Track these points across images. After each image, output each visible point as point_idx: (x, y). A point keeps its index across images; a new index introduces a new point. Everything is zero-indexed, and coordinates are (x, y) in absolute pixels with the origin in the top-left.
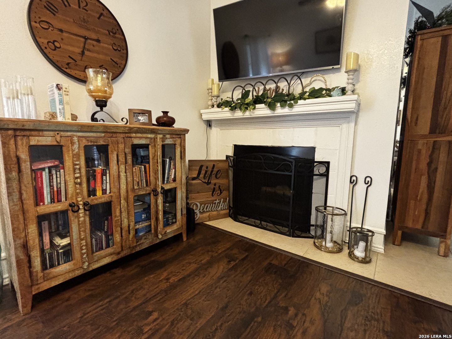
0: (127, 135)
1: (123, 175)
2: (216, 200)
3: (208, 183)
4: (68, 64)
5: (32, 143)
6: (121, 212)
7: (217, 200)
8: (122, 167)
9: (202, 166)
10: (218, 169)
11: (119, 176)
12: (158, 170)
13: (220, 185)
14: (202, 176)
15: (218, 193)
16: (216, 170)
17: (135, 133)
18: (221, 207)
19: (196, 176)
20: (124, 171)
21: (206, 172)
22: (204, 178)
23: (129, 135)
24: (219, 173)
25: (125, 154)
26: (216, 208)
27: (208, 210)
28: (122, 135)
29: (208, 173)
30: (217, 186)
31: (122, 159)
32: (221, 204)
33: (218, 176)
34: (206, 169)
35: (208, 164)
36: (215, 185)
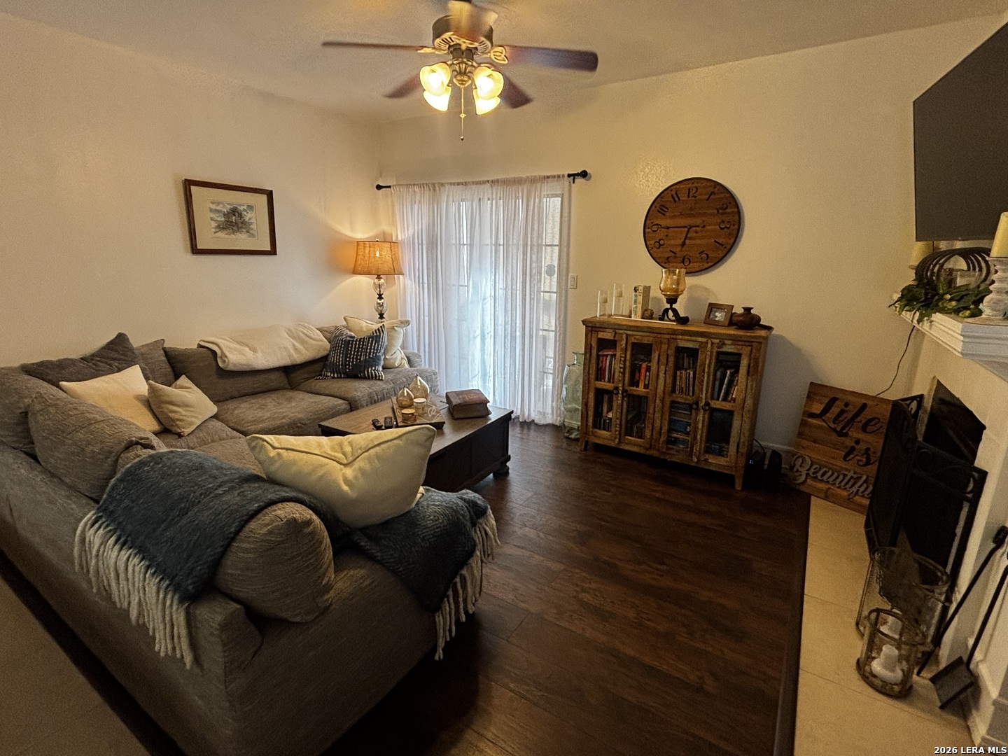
0: (672, 336)
1: (662, 375)
2: (849, 471)
3: (841, 434)
4: (668, 258)
5: (599, 336)
6: (654, 412)
7: (852, 472)
8: (662, 367)
9: (834, 400)
10: (874, 416)
11: (658, 375)
12: (703, 381)
13: (869, 446)
14: (831, 415)
15: (861, 461)
16: (867, 415)
17: (682, 335)
18: (858, 490)
19: (818, 412)
20: (663, 372)
21: (842, 412)
22: (835, 420)
23: (674, 336)
24: (873, 423)
25: (668, 355)
26: (847, 483)
27: (825, 478)
28: (667, 336)
29: (845, 415)
30: (862, 446)
31: (663, 359)
32: (859, 484)
33: (869, 429)
34: (843, 407)
35: (852, 399)
36: (858, 442)
